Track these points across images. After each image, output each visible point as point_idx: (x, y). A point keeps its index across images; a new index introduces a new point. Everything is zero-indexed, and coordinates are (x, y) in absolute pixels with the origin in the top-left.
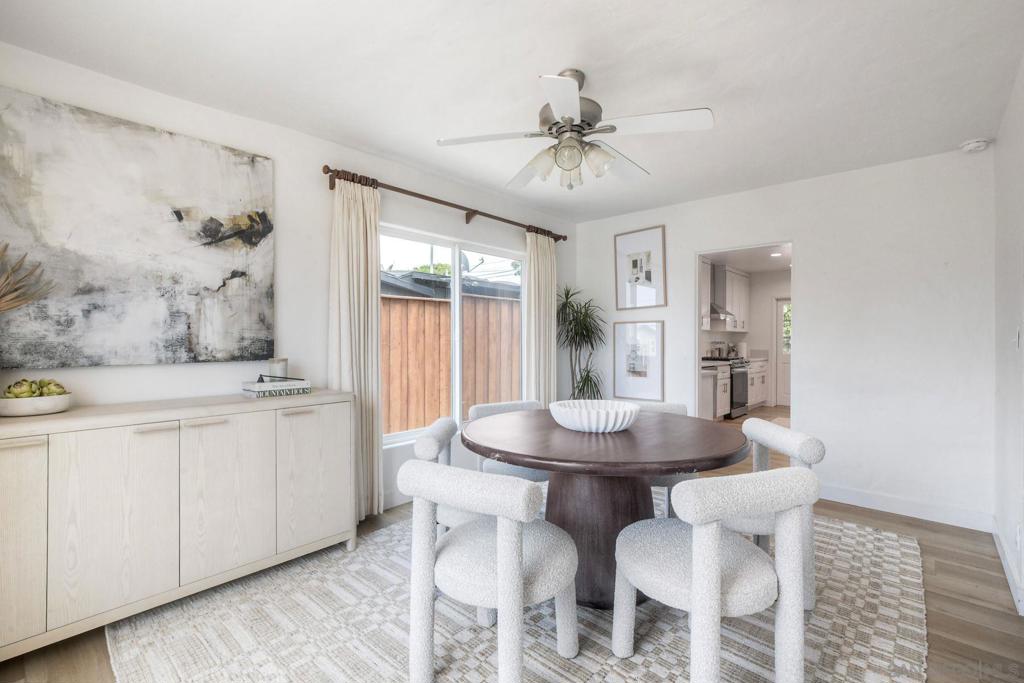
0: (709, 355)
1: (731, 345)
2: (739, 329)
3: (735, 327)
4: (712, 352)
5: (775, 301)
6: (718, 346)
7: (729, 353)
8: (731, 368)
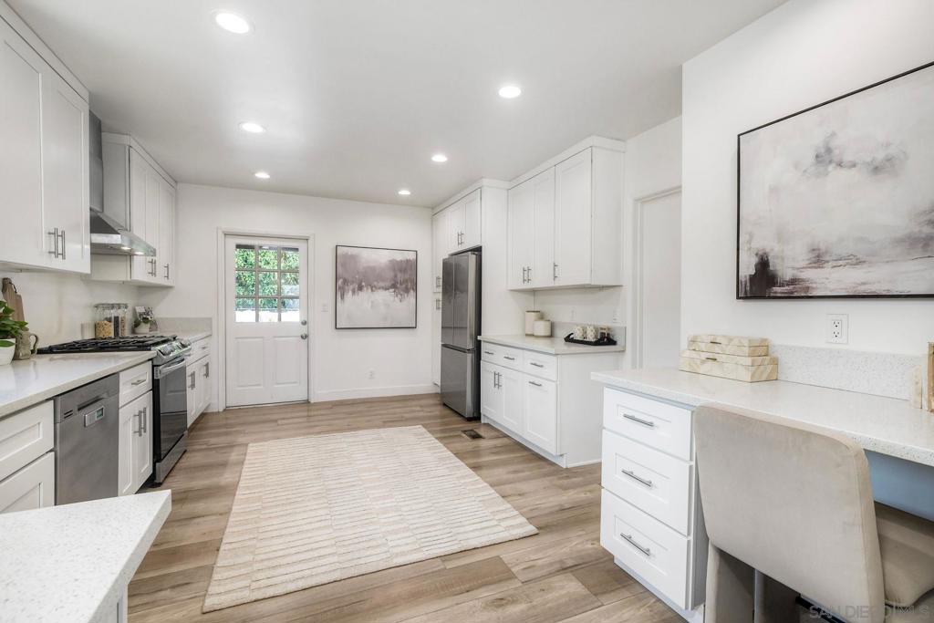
0: (89, 335)
1: (140, 310)
2: (159, 280)
3: (153, 273)
4: (96, 326)
5: (221, 235)
6: (113, 313)
7: (137, 324)
8: (153, 366)
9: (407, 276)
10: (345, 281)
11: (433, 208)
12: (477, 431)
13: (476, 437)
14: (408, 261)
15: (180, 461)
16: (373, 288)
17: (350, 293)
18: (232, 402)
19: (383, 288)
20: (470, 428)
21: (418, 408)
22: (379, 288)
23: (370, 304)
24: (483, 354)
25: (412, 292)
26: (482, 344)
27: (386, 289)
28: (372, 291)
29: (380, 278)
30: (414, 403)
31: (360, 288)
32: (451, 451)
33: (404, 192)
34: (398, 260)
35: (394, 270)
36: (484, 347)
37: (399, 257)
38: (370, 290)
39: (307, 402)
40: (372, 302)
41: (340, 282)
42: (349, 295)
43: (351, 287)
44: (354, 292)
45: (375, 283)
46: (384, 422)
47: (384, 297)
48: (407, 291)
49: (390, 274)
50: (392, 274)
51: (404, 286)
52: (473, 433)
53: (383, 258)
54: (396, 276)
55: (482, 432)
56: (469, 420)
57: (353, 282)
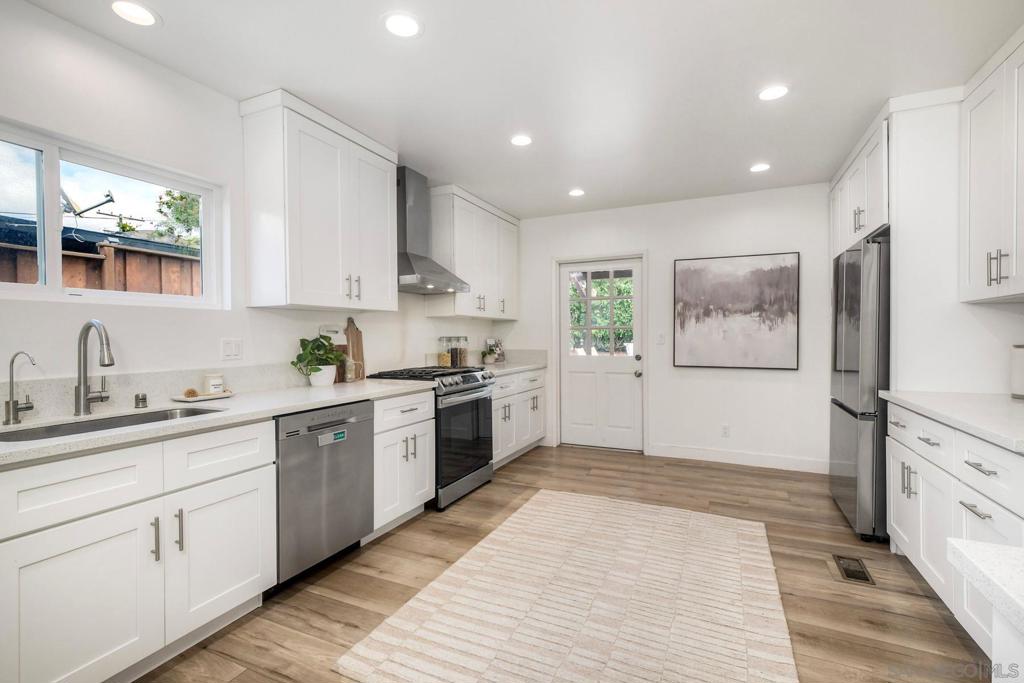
1: (489, 342)
2: (492, 313)
3: (482, 308)
4: (439, 357)
5: (555, 265)
7: (484, 356)
8: (436, 396)
9: (781, 292)
10: (686, 305)
11: (830, 181)
12: (866, 563)
13: (856, 574)
14: (782, 270)
15: (479, 491)
16: (725, 312)
17: (693, 320)
18: (568, 439)
19: (741, 311)
20: (856, 555)
21: (785, 495)
22: (736, 312)
23: (722, 334)
24: (891, 428)
25: (791, 317)
26: (891, 408)
27: (746, 312)
28: (724, 315)
29: (737, 297)
30: (782, 484)
31: (707, 313)
32: (780, 585)
33: (760, 168)
34: (766, 269)
35: (760, 285)
36: (893, 414)
37: (767, 264)
38: (721, 316)
39: (641, 453)
40: (724, 331)
41: (679, 306)
42: (691, 324)
43: (694, 312)
44: (698, 318)
45: (730, 305)
46: (711, 503)
47: (742, 325)
48: (781, 314)
49: (752, 292)
50: (756, 291)
51: (776, 307)
52: (854, 566)
53: (742, 269)
54: (762, 293)
55: (873, 569)
56: (866, 539)
57: (697, 305)
